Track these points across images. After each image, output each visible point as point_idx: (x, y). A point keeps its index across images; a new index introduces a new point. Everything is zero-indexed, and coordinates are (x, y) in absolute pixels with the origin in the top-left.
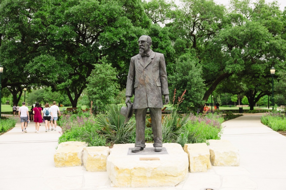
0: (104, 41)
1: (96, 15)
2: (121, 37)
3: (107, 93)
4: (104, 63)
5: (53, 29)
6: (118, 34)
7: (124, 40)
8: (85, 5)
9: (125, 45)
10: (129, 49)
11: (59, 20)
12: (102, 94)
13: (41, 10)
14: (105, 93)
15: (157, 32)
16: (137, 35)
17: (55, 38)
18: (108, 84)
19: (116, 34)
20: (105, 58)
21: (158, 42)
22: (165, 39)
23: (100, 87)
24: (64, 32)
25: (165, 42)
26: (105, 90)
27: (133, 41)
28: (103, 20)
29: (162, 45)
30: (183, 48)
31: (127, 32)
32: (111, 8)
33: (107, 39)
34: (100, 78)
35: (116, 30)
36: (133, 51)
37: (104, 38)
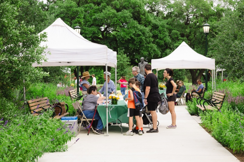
0: (120, 38)
1: (114, 21)
2: (131, 36)
3: (124, 72)
4: (122, 54)
5: (86, 30)
6: (129, 33)
7: (134, 37)
8: (107, 14)
9: (134, 40)
10: (137, 42)
11: (89, 23)
12: (121, 73)
13: (78, 18)
14: (123, 72)
15: (157, 26)
16: (142, 33)
17: (87, 36)
18: (125, 67)
19: (128, 33)
20: (123, 51)
21: (158, 34)
22: (164, 31)
23: (120, 69)
24: (93, 31)
25: (163, 34)
26: (123, 71)
27: (139, 37)
28: (119, 24)
29: (161, 37)
30: (178, 37)
31: (135, 31)
32: (124, 16)
33: (122, 37)
34: (120, 64)
35: (128, 30)
36: (139, 44)
37: (120, 36)
